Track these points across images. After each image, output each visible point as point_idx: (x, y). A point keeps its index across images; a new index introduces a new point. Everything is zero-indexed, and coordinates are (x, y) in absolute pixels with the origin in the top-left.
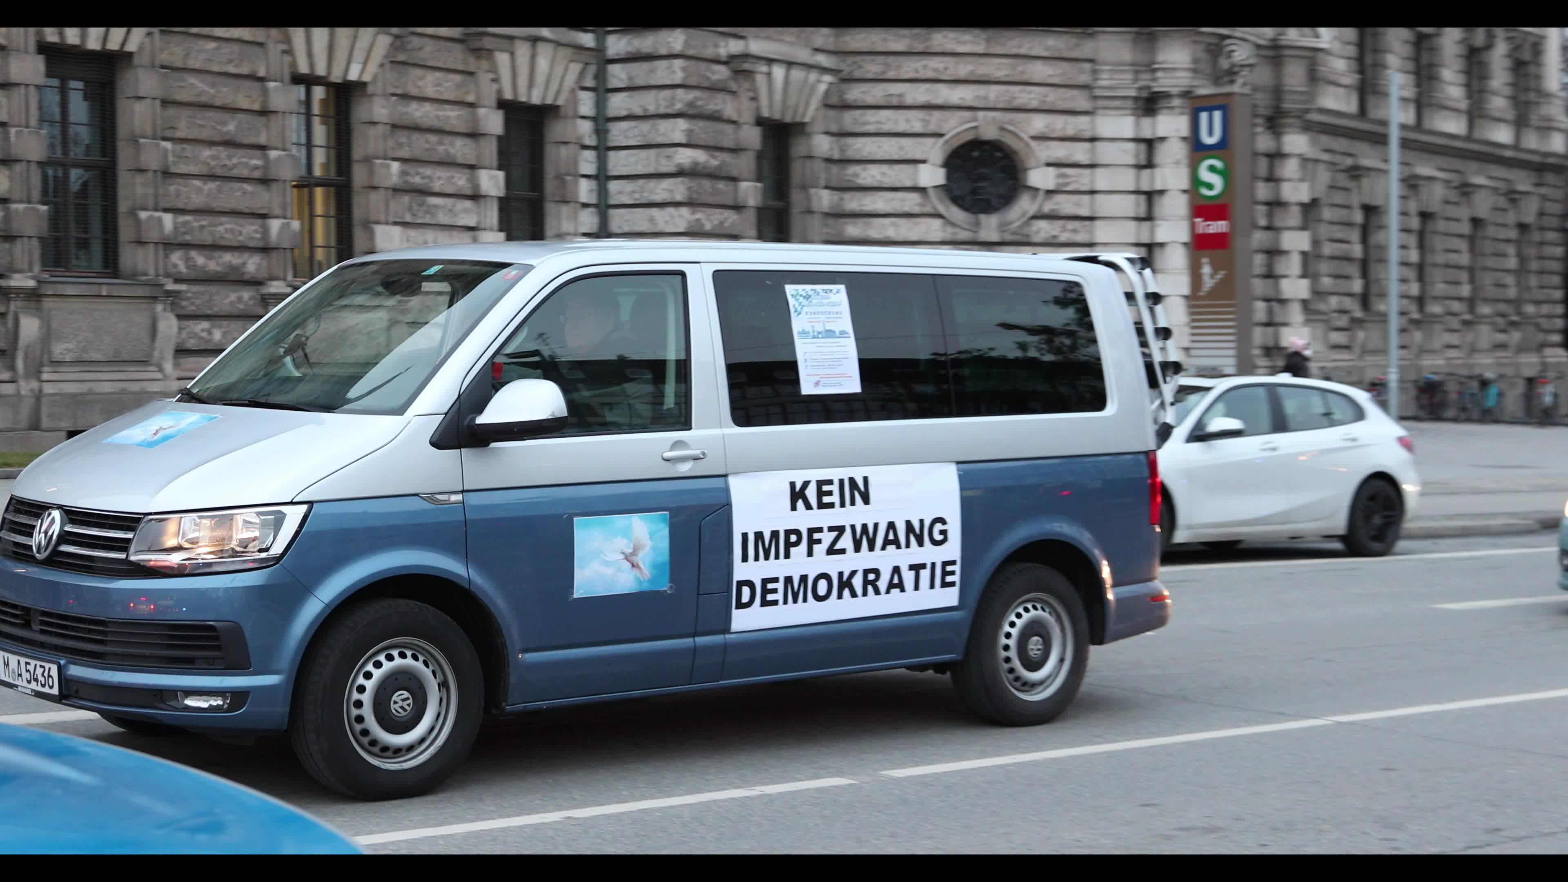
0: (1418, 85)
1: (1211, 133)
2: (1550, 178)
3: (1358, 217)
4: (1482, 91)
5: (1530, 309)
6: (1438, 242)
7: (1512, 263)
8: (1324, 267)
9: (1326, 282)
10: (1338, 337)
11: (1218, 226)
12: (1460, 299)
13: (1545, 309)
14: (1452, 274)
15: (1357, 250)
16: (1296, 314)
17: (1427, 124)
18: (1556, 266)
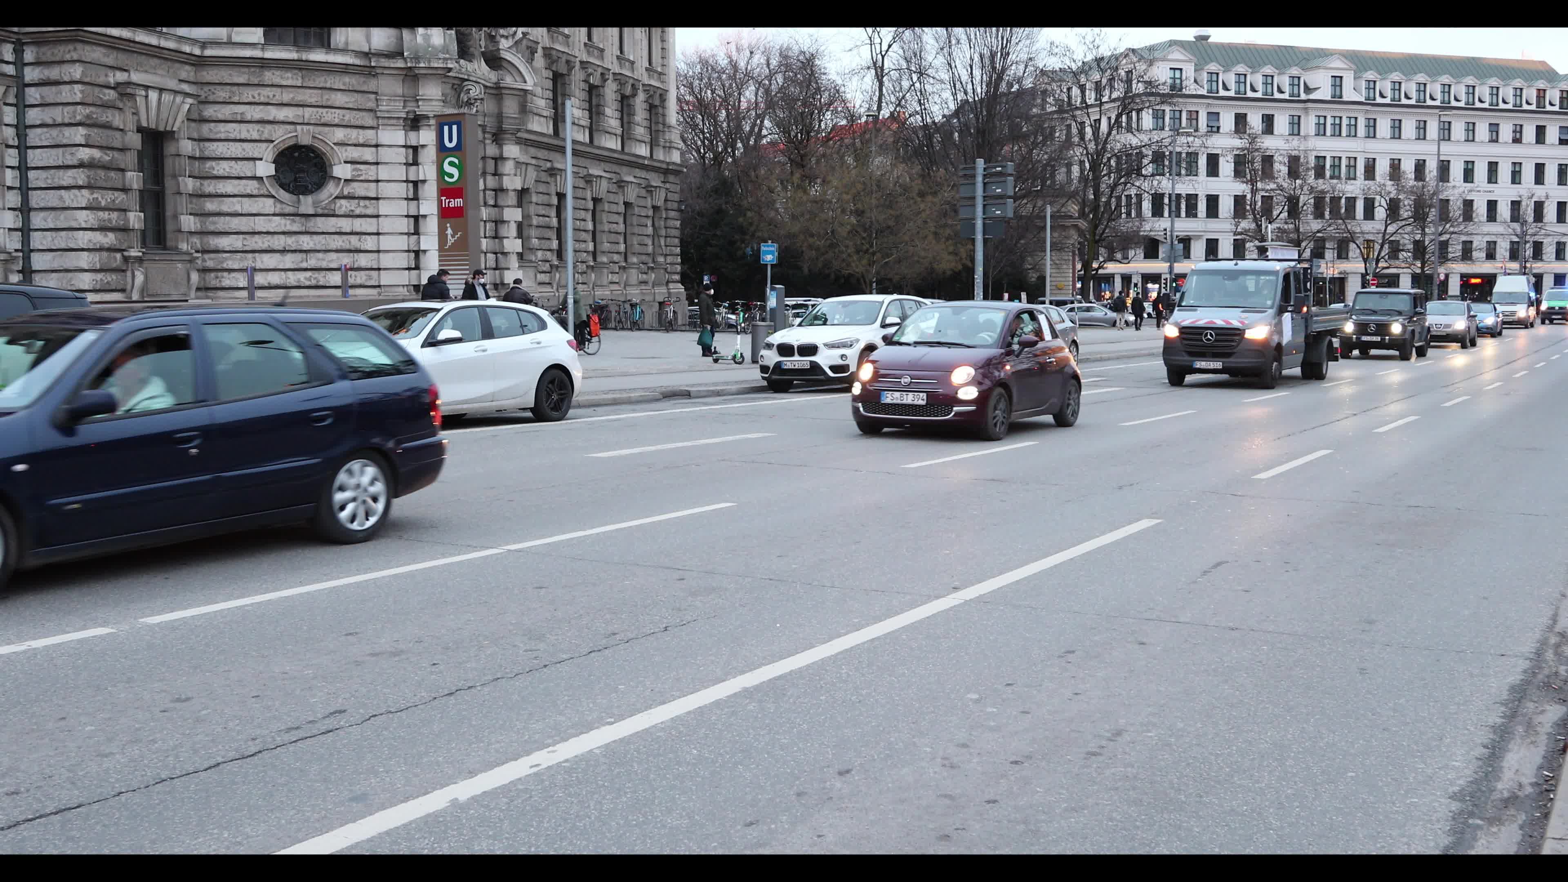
0: (591, 118)
1: (451, 140)
2: (671, 178)
3: (554, 201)
4: (629, 123)
5: (661, 259)
6: (605, 217)
7: (650, 230)
8: (533, 232)
10: (542, 277)
11: (458, 202)
12: (618, 253)
13: (669, 259)
14: (613, 237)
15: (554, 222)
16: (514, 262)
17: (596, 143)
18: (677, 233)
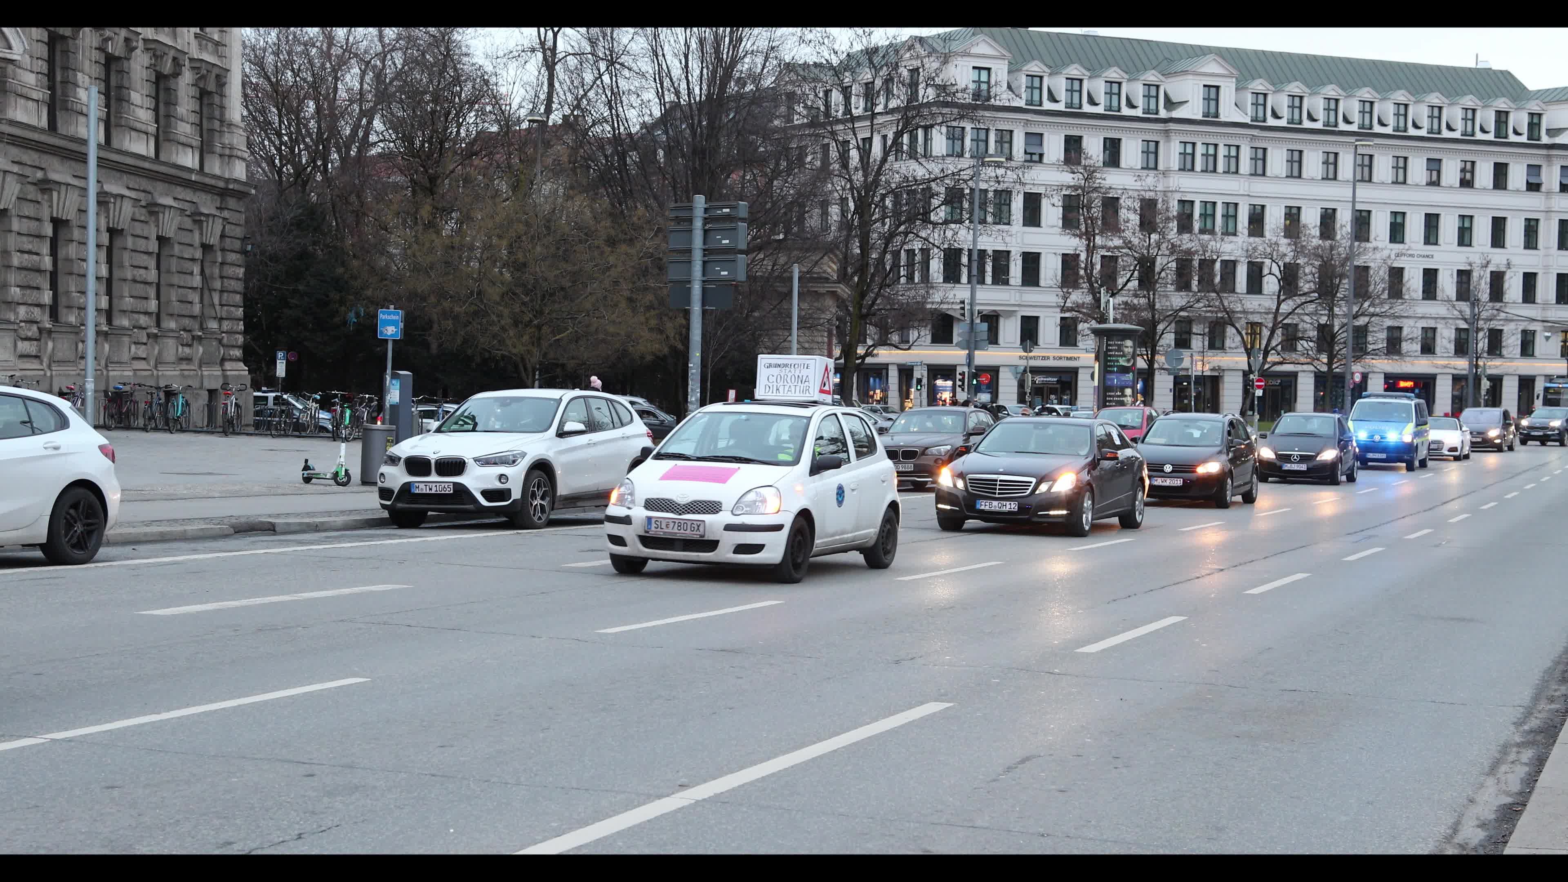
0: (108, 106)
2: (232, 203)
3: (48, 230)
4: (168, 116)
5: (213, 325)
6: (126, 258)
7: (197, 281)
8: (13, 277)
9: (15, 292)
10: (25, 347)
12: (146, 313)
13: (226, 325)
14: (139, 289)
15: (47, 262)
17: (115, 144)
18: (239, 286)
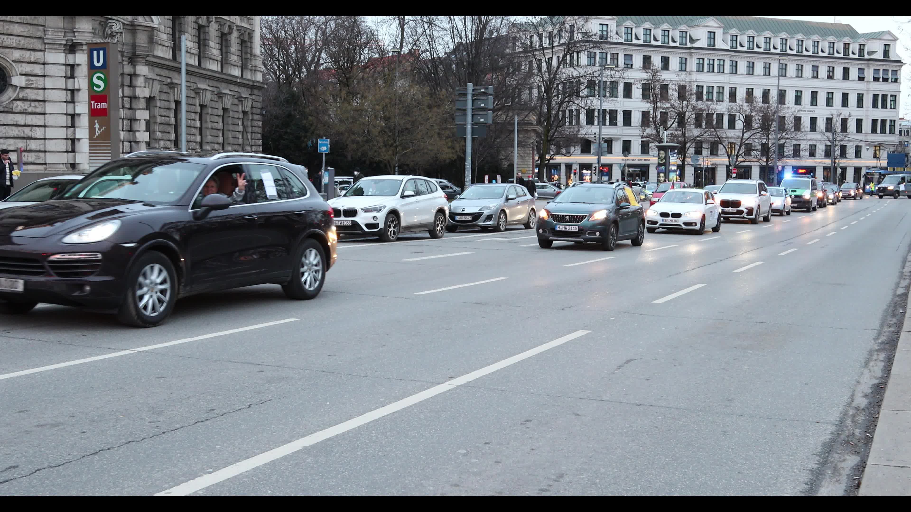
0: (199, 48)
1: (98, 61)
2: (256, 92)
3: (173, 106)
4: (227, 52)
6: (208, 118)
7: (241, 128)
8: (157, 128)
9: (159, 134)
11: (103, 105)
12: (217, 143)
13: (254, 148)
14: (214, 132)
15: (172, 121)
16: (143, 148)
17: (203, 65)
18: (260, 130)
